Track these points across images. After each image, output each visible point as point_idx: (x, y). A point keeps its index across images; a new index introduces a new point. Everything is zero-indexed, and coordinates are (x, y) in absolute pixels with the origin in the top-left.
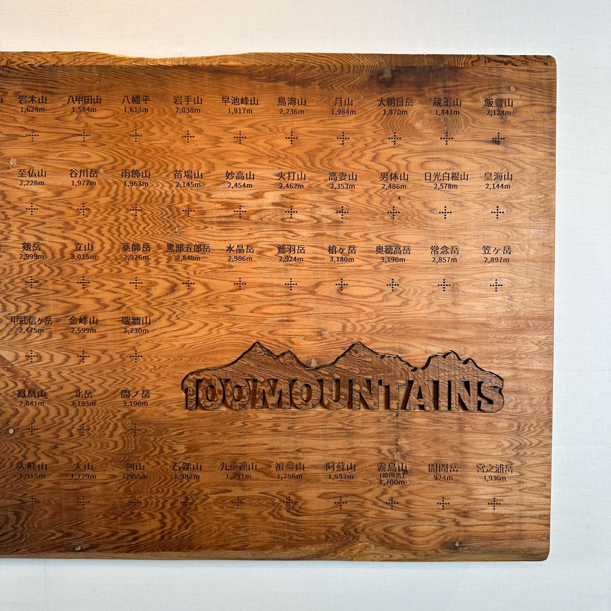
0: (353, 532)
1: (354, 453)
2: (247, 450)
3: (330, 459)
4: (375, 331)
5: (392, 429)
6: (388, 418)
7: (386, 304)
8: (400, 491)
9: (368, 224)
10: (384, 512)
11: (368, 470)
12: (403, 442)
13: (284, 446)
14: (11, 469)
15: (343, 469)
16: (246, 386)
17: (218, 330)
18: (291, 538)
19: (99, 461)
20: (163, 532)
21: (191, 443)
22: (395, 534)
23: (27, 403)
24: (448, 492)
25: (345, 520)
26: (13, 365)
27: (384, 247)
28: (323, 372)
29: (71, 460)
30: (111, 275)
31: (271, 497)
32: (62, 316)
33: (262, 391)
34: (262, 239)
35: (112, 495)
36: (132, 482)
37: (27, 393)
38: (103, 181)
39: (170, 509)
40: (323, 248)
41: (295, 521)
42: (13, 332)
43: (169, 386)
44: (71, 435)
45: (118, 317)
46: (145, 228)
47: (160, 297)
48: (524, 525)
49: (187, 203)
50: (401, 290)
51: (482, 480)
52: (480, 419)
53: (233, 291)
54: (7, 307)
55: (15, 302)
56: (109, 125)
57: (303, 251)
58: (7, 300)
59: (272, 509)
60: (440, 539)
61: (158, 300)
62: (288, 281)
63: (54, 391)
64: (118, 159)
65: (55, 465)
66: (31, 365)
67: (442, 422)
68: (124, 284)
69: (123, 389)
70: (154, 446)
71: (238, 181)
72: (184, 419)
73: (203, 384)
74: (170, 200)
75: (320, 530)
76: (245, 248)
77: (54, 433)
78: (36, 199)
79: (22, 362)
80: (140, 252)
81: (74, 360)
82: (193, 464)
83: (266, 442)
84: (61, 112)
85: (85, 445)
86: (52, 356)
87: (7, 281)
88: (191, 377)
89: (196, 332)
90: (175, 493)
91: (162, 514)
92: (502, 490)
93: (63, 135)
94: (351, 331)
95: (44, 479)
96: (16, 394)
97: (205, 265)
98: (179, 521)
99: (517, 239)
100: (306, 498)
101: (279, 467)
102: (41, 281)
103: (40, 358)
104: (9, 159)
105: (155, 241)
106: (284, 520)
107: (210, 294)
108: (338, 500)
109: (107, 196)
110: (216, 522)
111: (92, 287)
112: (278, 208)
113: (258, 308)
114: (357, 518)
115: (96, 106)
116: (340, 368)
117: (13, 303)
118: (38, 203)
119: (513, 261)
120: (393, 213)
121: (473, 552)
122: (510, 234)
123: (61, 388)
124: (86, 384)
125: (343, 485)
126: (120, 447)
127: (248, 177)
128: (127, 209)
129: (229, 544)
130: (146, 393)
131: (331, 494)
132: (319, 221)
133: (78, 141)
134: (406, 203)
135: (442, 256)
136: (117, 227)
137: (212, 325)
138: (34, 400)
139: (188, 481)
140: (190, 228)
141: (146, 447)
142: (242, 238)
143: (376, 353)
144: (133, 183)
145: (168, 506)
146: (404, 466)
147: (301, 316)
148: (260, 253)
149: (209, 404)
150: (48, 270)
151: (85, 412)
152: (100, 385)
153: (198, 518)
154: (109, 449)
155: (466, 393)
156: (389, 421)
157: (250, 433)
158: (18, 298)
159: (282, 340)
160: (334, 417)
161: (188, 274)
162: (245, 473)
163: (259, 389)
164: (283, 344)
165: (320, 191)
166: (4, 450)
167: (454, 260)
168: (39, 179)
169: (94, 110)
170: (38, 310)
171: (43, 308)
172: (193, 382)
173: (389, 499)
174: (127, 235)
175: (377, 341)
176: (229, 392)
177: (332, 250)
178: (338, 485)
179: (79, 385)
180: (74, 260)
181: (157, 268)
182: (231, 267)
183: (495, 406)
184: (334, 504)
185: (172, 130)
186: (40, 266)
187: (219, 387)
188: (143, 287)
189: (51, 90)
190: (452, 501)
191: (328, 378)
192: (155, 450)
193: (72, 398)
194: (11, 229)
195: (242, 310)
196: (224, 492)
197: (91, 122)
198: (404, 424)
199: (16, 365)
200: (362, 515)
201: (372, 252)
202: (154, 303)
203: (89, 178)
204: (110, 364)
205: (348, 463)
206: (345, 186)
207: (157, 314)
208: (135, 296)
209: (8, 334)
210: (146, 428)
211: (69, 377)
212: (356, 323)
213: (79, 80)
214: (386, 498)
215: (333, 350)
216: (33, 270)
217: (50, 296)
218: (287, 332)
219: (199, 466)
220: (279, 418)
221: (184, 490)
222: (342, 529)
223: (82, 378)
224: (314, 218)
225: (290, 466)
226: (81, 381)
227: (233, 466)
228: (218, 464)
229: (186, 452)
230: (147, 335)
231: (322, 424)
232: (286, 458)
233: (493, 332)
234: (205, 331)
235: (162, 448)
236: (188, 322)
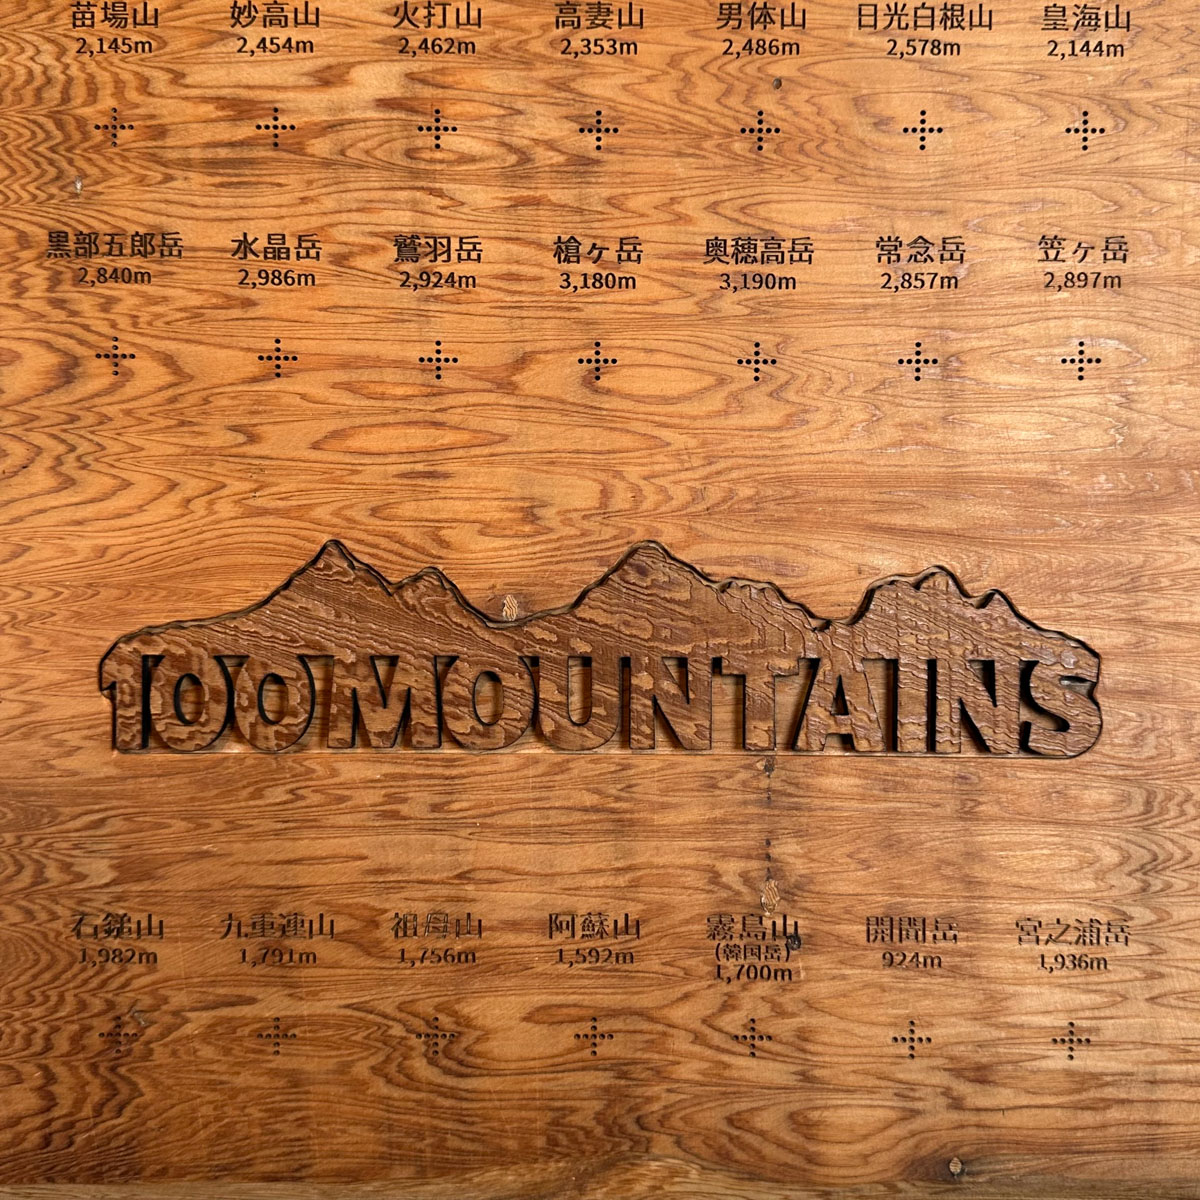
0: (632, 1128)
1: (634, 885)
2: (304, 875)
3: (563, 902)
4: (701, 507)
5: (752, 810)
6: (743, 775)
7: (734, 421)
8: (779, 1000)
9: (679, 168)
10: (727, 1066)
11: (678, 936)
12: (787, 849)
13: (420, 860)
15: (602, 934)
16: (299, 678)
17: (211, 503)
18: (439, 1146)
20: (48, 1123)
21: (130, 852)
22: (762, 1134)
24: (926, 1005)
25: (607, 1090)
27: (730, 243)
28: (539, 633)
31: (379, 1019)
33: (348, 693)
34: (344, 217)
39: (68, 1054)
40: (540, 245)
41: (452, 1093)
43: (58, 676)
47: (27, 399)
48: (1163, 1108)
49: (111, 103)
50: (783, 377)
51: (1034, 969)
52: (1027, 777)
53: (254, 380)
57: (474, 255)
59: (380, 1057)
60: (901, 1150)
61: (22, 408)
62: (429, 351)
67: (907, 788)
70: (16, 862)
71: (268, 33)
72: (108, 779)
73: (165, 671)
74: (58, 96)
75: (532, 1121)
76: (291, 243)
82: (135, 917)
83: (365, 852)
88: (125, 649)
89: (140, 508)
90: (83, 1006)
91: (45, 1069)
92: (1098, 999)
94: (627, 506)
97: (165, 299)
98: (96, 1092)
99: (1148, 214)
100: (488, 1023)
101: (403, 926)
105: (11, 222)
106: (418, 1090)
107: (182, 390)
108: (585, 1028)
110: (210, 1096)
112: (395, 115)
113: (336, 434)
114: (645, 1083)
116: (591, 621)
119: (1135, 283)
120: (759, 131)
121: (1005, 1189)
122: (1124, 198)
125: (600, 982)
127: (301, 17)
129: (249, 1163)
131: (565, 1011)
132: (525, 157)
134: (798, 99)
135: (913, 268)
137: (191, 486)
139: (123, 971)
140: (118, 181)
142: (284, 211)
143: (705, 577)
145: (62, 1044)
146: (791, 921)
147: (472, 461)
148: (340, 260)
149: (183, 731)
153: (155, 1084)
155: (984, 698)
156: (744, 783)
157: (311, 823)
159: (410, 536)
160: (576, 772)
161: (114, 325)
162: (298, 945)
163: (339, 686)
164: (415, 548)
165: (526, 62)
167: (951, 282)
172: (130, 663)
173: (744, 1026)
175: (706, 538)
176: (244, 696)
177: (566, 250)
178: (586, 982)
181: (17, 307)
182: (248, 303)
183: (1073, 737)
184: (572, 1042)
187: (213, 679)
190: (939, 1033)
191: (552, 652)
192: (18, 872)
195: (283, 440)
196: (232, 1004)
198: (790, 795)
200: (660, 1074)
201: (692, 256)
202: (7, 419)
205: (615, 914)
206: (606, 45)
207: (18, 452)
212: (642, 483)
214: (733, 1022)
215: (572, 566)
218: (426, 509)
219: (155, 923)
220: (404, 777)
221: (110, 996)
222: (599, 1117)
224: (511, 148)
225: (438, 924)
227: (262, 925)
228: (215, 918)
229: (114, 882)
231: (537, 794)
232: (427, 900)
233: (1070, 507)
234: (167, 507)
235: (40, 869)
236: (115, 477)
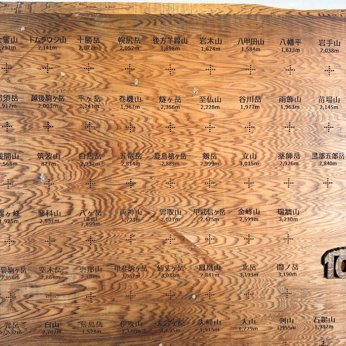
14: (194, 325)
19: (260, 317)
21: (328, 302)
23: (206, 275)
26: (195, 246)
29: (239, 317)
30: (270, 177)
32: (233, 208)
35: (270, 341)
36: (284, 332)
37: (206, 267)
38: (265, 105)
42: (195, 221)
43: (312, 261)
44: (240, 298)
45: (275, 209)
46: (296, 141)
47: (307, 194)
49: (328, 121)
54: (191, 202)
55: (197, 198)
56: (270, 62)
58: (191, 197)
61: (305, 196)
63: (227, 266)
64: (277, 88)
65: (228, 321)
66: (209, 246)
68: (279, 184)
69: (279, 263)
70: (301, 305)
72: (323, 285)
73: (339, 260)
74: (315, 119)
77: (227, 298)
78: (214, 120)
79: (202, 244)
80: (292, 160)
81: (242, 242)
82: (328, 317)
84: (233, 51)
85: (250, 305)
86: (225, 239)
87: (191, 182)
88: (329, 254)
89: (332, 220)
90: (315, 339)
93: (234, 69)
95: (218, 332)
96: (198, 268)
97: (340, 169)
102: (217, 182)
103: (216, 241)
104: (193, 88)
105: (303, 150)
107: (343, 191)
109: (268, 117)
111: (255, 186)
115: (260, 46)
117: (196, 199)
118: (215, 122)
123: (232, 263)
124: (251, 260)
126: (276, 306)
128: (283, 126)
130: (296, 267)
133: (246, 74)
136: (274, 141)
137: (344, 214)
138: (212, 272)
139: (325, 330)
140: (330, 140)
141: (295, 306)
144: (288, 107)
149: (343, 274)
150: (222, 174)
151: (251, 281)
152: (262, 261)
154: (268, 308)
158: (199, 195)
161: (328, 176)
166: (188, 311)
168: (216, 104)
169: (259, 50)
170: (214, 204)
171: (218, 203)
172: (331, 258)
174: (282, 146)
179: (245, 260)
180: (242, 166)
181: (304, 171)
185: (317, 66)
186: (216, 171)
188: (294, 186)
189: (225, 34)
192: (301, 308)
193: (240, 270)
194: (194, 142)
197: (256, 59)
199: (197, 246)
202: (302, 198)
203: (254, 103)
204: (269, 244)
207: (304, 206)
208: (287, 193)
209: (192, 223)
210: (295, 292)
211: (238, 255)
213: (247, 25)
216: (211, 174)
217: (224, 193)
219: (333, 319)
221: (322, 336)
223: (248, 255)
226: (247, 257)
229: (324, 309)
230: (296, 223)
234: (339, 219)
235: (306, 306)
236: (326, 212)
